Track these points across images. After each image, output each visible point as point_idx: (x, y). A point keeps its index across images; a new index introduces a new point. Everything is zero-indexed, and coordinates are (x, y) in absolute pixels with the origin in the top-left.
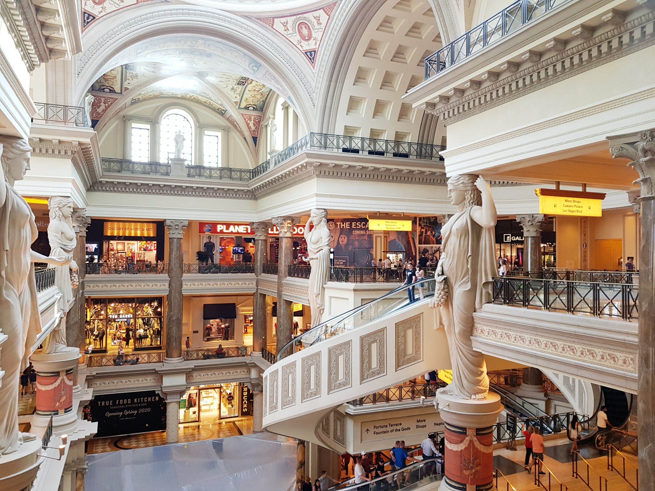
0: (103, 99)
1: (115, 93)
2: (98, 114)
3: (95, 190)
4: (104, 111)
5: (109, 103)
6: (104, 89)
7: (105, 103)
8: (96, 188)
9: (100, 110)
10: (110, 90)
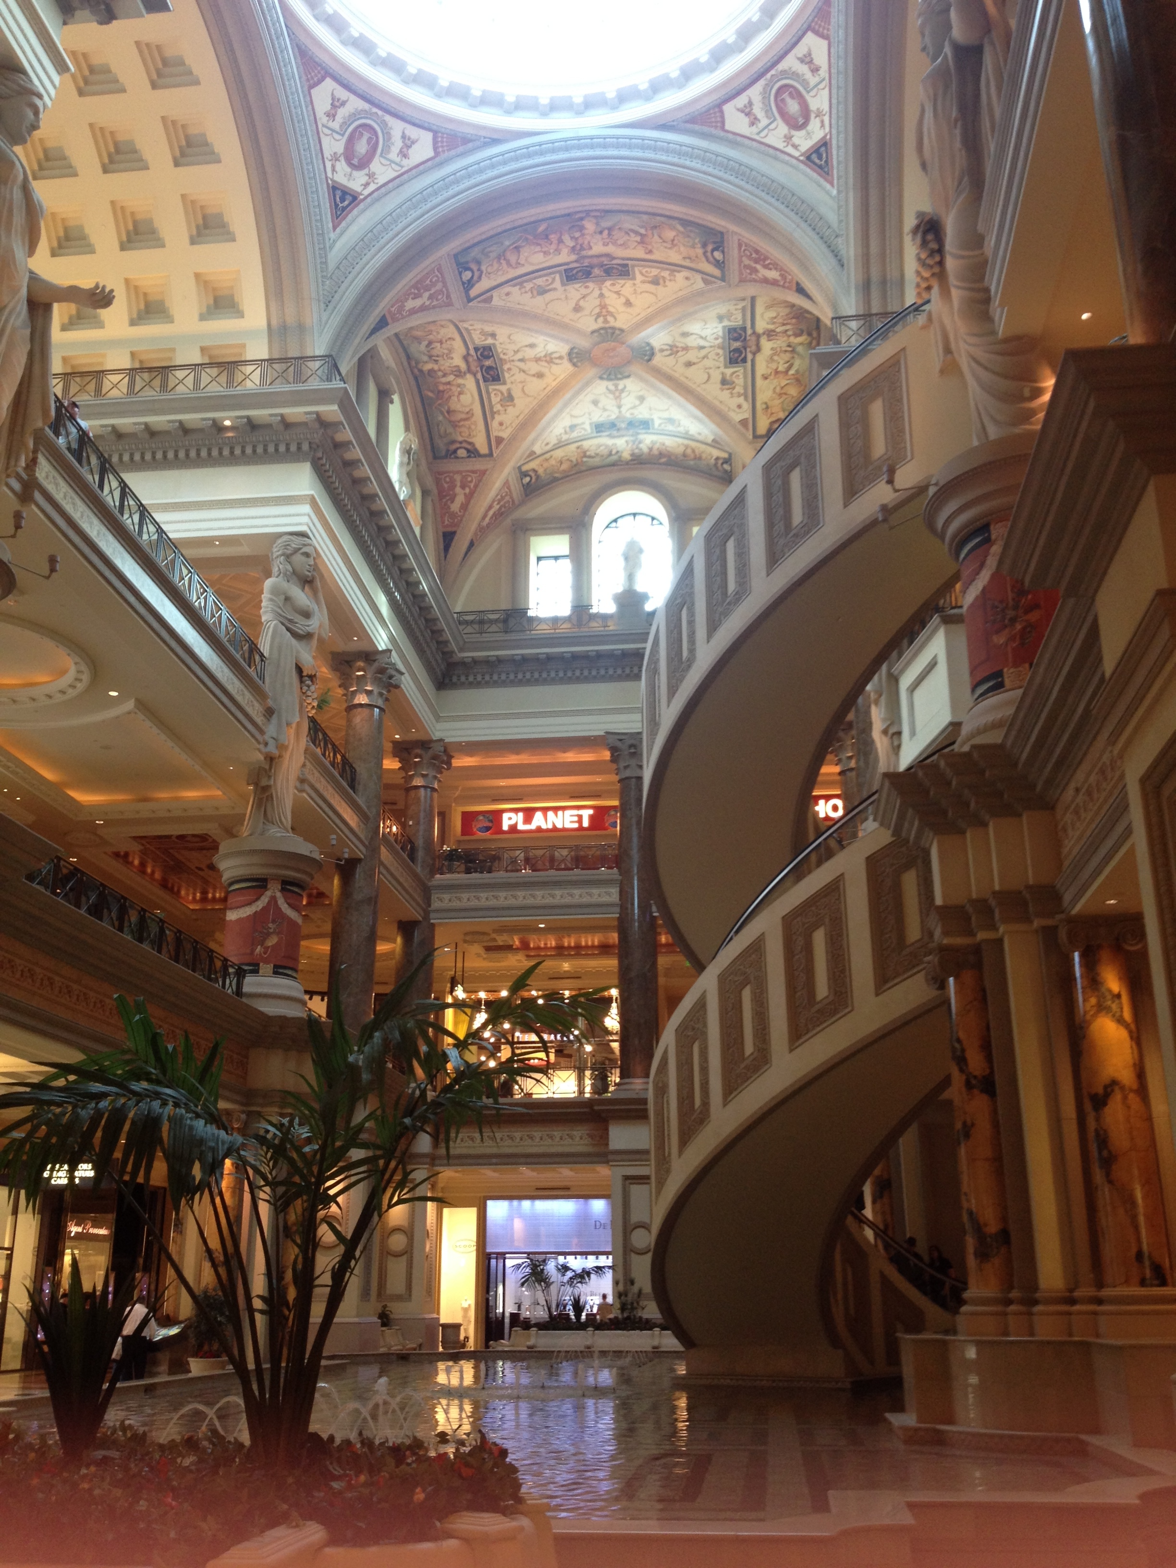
0: (458, 478)
1: (480, 456)
2: (453, 515)
3: (454, 686)
4: (465, 507)
5: (472, 485)
6: (455, 451)
7: (463, 487)
8: (455, 679)
9: (455, 507)
10: (468, 451)
